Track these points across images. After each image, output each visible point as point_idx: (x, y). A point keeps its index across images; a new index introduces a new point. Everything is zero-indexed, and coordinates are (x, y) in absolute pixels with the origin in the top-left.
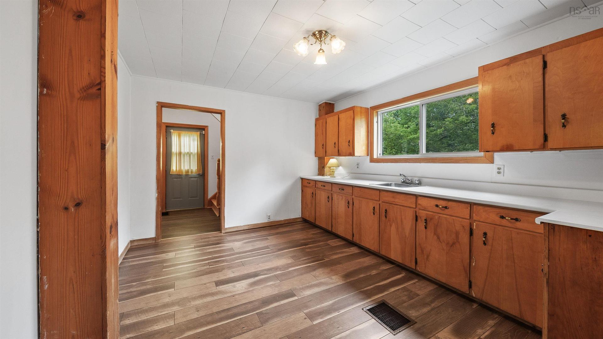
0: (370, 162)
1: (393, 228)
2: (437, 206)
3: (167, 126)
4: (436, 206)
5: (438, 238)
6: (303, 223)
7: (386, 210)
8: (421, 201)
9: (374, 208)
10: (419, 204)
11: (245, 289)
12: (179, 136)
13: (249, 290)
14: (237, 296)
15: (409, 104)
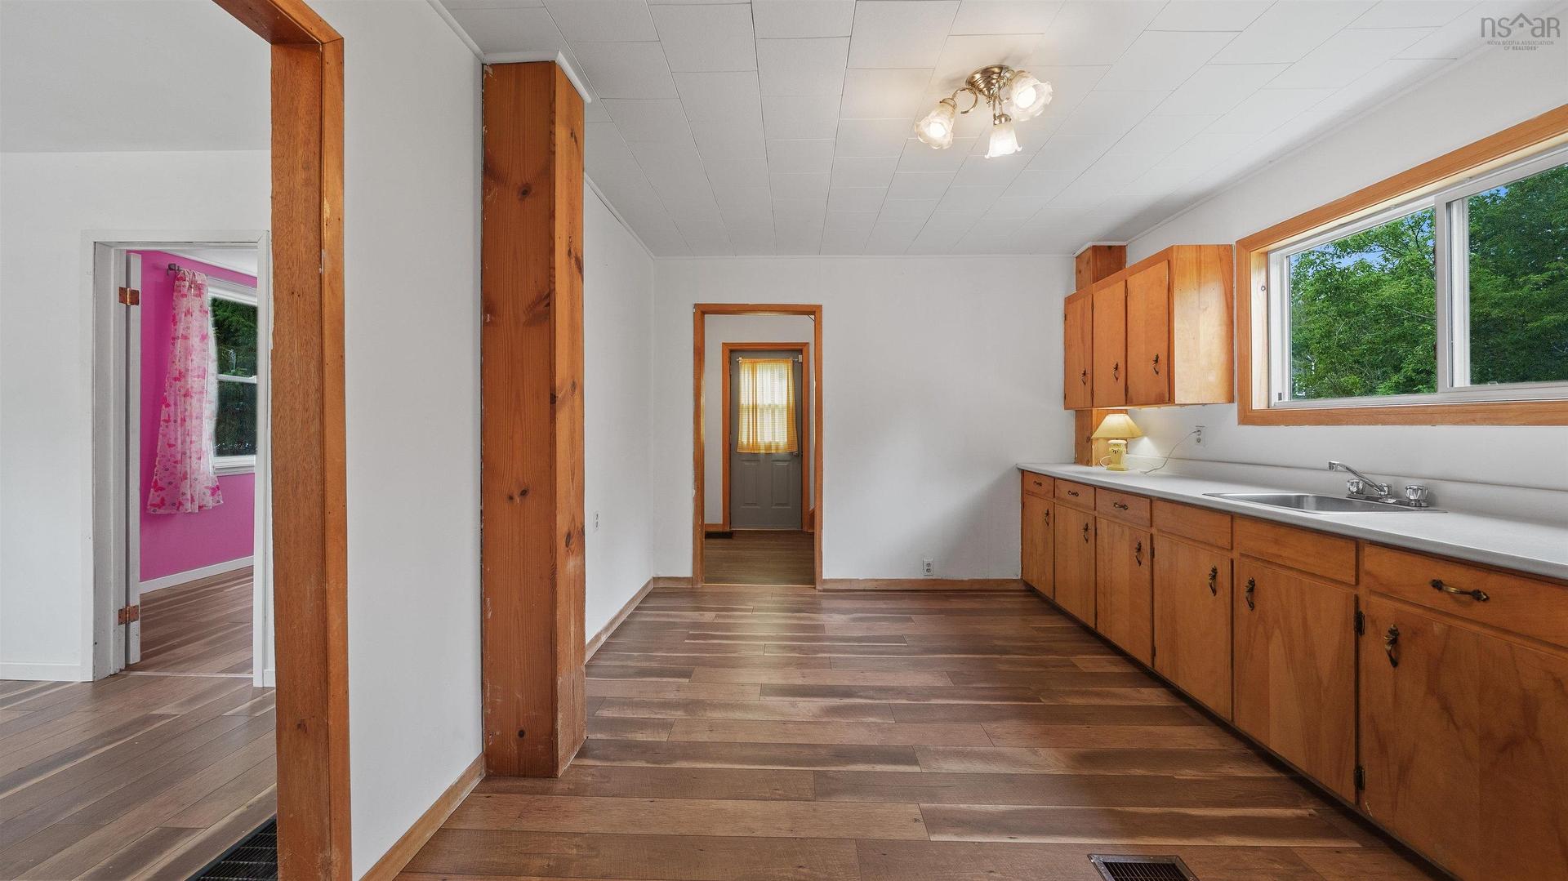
0: (1239, 424)
1: (1276, 649)
2: (1438, 585)
3: (732, 351)
4: (1434, 586)
5: (1446, 708)
6: (1025, 596)
7: (1252, 583)
8: (1373, 562)
9: (1214, 571)
10: (1368, 573)
11: (813, 716)
12: (754, 370)
13: (820, 720)
14: (790, 726)
15: (1388, 209)
